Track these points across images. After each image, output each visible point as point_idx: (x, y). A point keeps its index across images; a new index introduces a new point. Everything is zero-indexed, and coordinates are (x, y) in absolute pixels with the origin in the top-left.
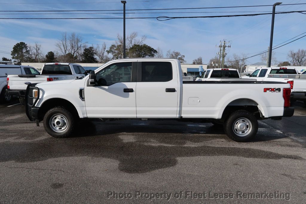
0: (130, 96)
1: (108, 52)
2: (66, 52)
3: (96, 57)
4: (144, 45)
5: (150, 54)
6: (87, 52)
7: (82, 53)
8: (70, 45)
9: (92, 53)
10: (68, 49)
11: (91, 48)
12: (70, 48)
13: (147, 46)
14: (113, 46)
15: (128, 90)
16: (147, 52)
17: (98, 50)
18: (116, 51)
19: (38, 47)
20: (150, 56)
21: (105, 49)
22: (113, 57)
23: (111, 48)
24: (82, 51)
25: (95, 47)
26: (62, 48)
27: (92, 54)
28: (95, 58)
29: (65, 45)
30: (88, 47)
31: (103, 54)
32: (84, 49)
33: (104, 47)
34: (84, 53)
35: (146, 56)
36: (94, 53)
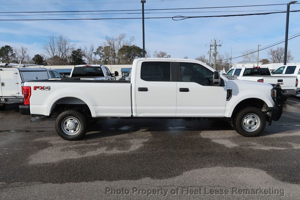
1: (96, 54)
2: (54, 55)
3: (84, 58)
4: (134, 46)
5: (140, 54)
6: (75, 54)
7: (70, 55)
8: (57, 47)
9: (80, 54)
10: (55, 51)
11: (79, 50)
12: (57, 51)
13: (136, 46)
14: (100, 48)
16: (136, 53)
17: (86, 51)
18: (103, 53)
19: (24, 50)
20: (139, 56)
21: (93, 50)
22: (100, 59)
23: (98, 50)
24: (69, 54)
25: (83, 49)
26: (50, 51)
27: (81, 56)
28: (83, 60)
29: (52, 47)
30: (76, 49)
31: (91, 56)
32: (72, 51)
33: (92, 49)
34: (73, 55)
35: (136, 56)
36: (82, 55)
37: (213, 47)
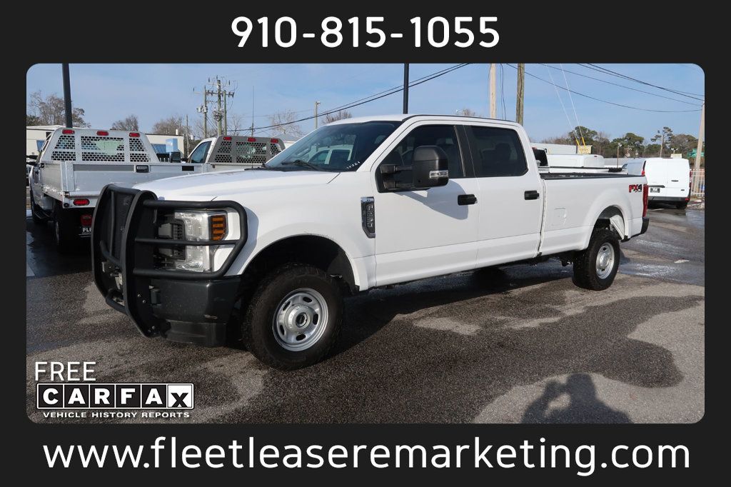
0: (469, 215)
15: (466, 200)
37: (215, 98)
